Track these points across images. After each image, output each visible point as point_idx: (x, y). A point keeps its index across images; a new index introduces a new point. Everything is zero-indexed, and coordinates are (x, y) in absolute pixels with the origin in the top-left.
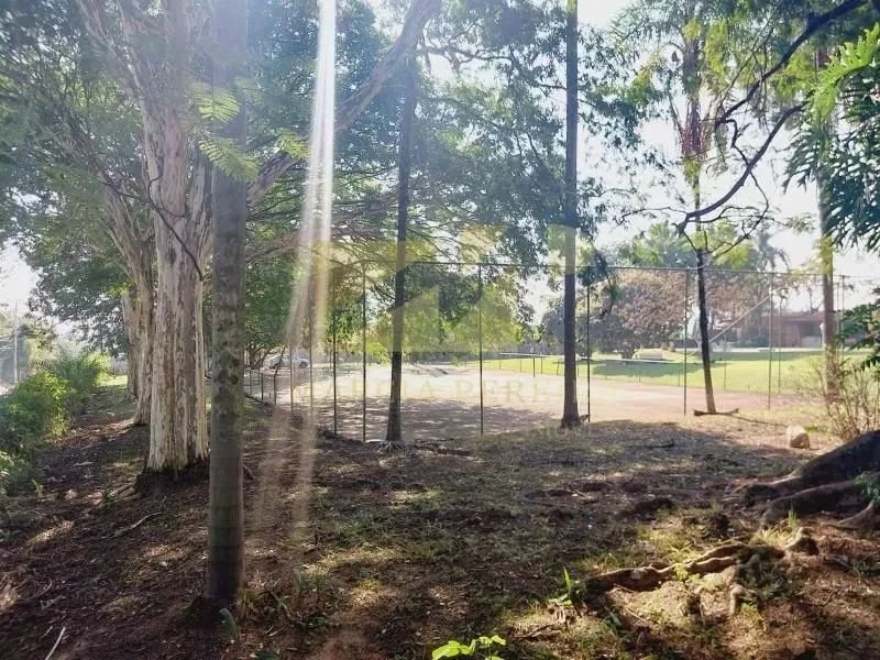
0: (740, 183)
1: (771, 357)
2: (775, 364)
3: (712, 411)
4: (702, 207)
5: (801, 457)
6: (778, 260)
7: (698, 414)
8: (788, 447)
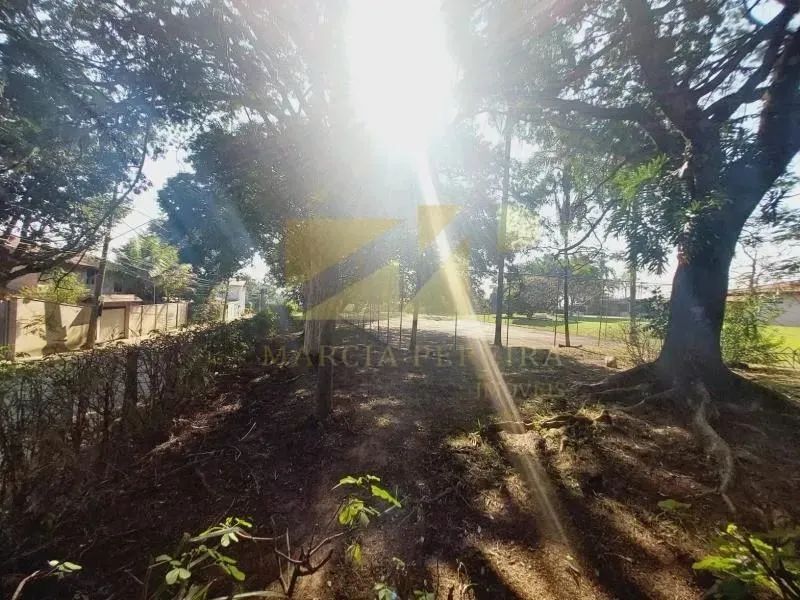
0: (588, 235)
1: (601, 320)
2: (603, 324)
3: (568, 345)
4: (568, 246)
5: (612, 372)
6: (610, 273)
7: (561, 346)
8: (605, 366)
